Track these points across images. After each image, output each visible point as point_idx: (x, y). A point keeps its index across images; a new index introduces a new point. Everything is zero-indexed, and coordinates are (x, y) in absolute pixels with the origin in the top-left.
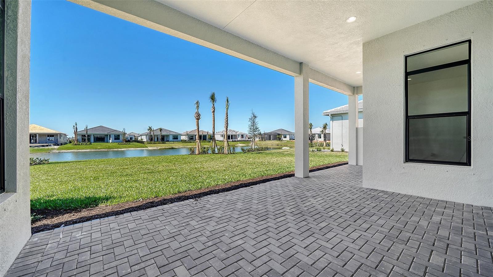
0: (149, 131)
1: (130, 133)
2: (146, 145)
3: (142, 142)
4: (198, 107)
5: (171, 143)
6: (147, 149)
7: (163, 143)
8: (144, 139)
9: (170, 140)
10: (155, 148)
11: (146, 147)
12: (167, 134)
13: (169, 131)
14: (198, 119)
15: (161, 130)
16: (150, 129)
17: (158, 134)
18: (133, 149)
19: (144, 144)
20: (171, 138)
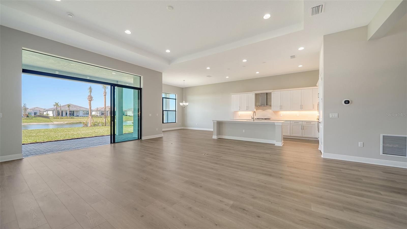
0: (56, 106)
1: (35, 108)
2: (51, 120)
3: (47, 117)
4: (91, 91)
5: (81, 117)
6: (52, 123)
7: (71, 118)
8: (51, 114)
9: (80, 115)
10: (62, 123)
11: (52, 121)
12: (76, 109)
13: (79, 107)
14: (90, 101)
15: (69, 106)
16: (57, 104)
17: (67, 109)
18: (35, 123)
19: (49, 119)
20: (81, 114)
